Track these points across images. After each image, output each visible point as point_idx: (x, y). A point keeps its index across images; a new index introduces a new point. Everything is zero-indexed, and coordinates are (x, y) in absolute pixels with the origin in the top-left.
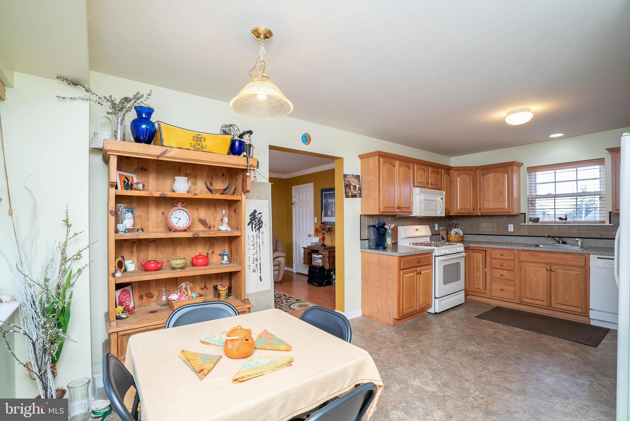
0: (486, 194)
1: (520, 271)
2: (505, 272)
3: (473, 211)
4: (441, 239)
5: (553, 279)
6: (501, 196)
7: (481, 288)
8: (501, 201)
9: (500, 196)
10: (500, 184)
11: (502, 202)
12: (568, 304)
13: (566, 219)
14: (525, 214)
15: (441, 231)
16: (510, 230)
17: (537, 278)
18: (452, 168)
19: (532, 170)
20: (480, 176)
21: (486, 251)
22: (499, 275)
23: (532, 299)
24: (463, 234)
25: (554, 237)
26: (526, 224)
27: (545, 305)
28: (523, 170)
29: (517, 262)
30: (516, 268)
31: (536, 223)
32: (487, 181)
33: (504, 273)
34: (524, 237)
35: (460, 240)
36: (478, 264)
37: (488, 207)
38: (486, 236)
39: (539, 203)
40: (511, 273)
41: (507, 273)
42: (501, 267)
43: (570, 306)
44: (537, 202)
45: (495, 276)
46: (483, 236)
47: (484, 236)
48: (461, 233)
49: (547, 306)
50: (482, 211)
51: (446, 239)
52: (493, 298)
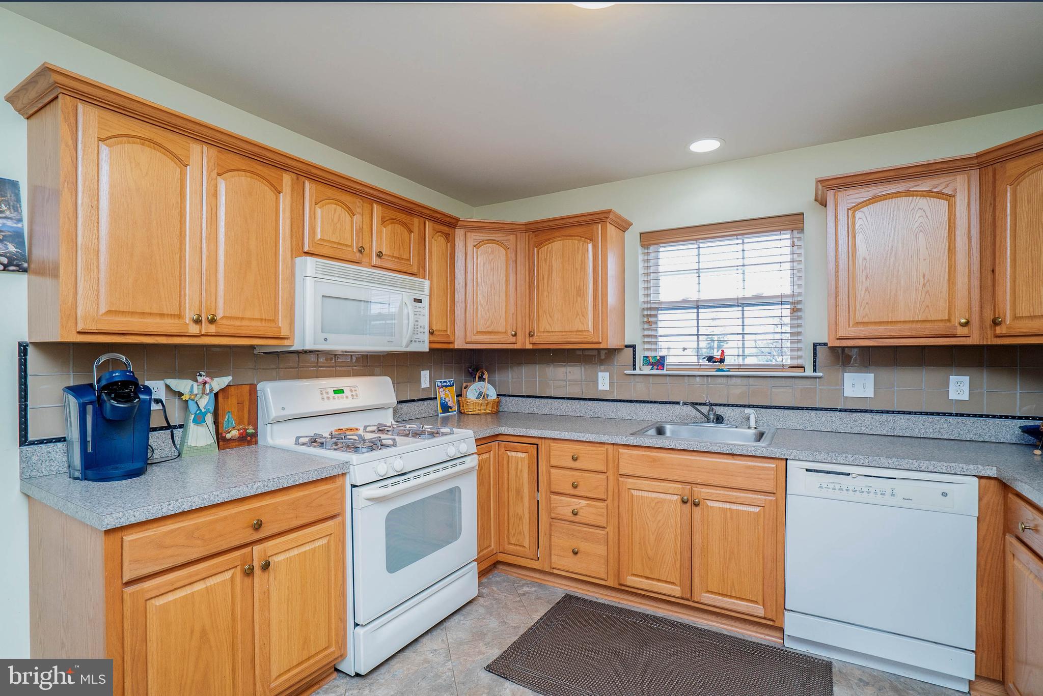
0: (546, 294)
1: (619, 499)
2: (583, 502)
3: (513, 340)
4: (440, 411)
5: (697, 526)
6: (579, 299)
7: (526, 544)
8: (578, 314)
9: (577, 301)
10: (576, 269)
11: (580, 314)
12: (733, 594)
13: (722, 361)
14: (634, 347)
15: (441, 390)
16: (601, 387)
17: (659, 521)
18: (459, 222)
19: (651, 239)
20: (531, 246)
21: (537, 445)
22: (567, 512)
23: (647, 578)
24: (498, 395)
25: (697, 404)
26: (638, 371)
27: (679, 595)
28: (632, 237)
29: (611, 478)
30: (610, 493)
31: (657, 369)
32: (546, 262)
33: (581, 508)
34: (632, 404)
35: (488, 411)
36: (519, 479)
37: (548, 328)
38: (550, 400)
39: (667, 322)
40: (595, 507)
41: (588, 506)
42: (572, 492)
43: (736, 598)
44: (660, 317)
45: (558, 514)
46: (542, 400)
47: (546, 400)
48: (492, 394)
49: (682, 598)
50: (535, 339)
51: (455, 408)
52: (555, 571)
